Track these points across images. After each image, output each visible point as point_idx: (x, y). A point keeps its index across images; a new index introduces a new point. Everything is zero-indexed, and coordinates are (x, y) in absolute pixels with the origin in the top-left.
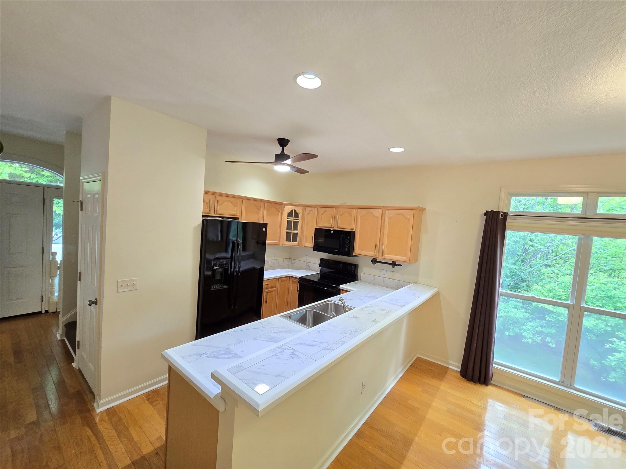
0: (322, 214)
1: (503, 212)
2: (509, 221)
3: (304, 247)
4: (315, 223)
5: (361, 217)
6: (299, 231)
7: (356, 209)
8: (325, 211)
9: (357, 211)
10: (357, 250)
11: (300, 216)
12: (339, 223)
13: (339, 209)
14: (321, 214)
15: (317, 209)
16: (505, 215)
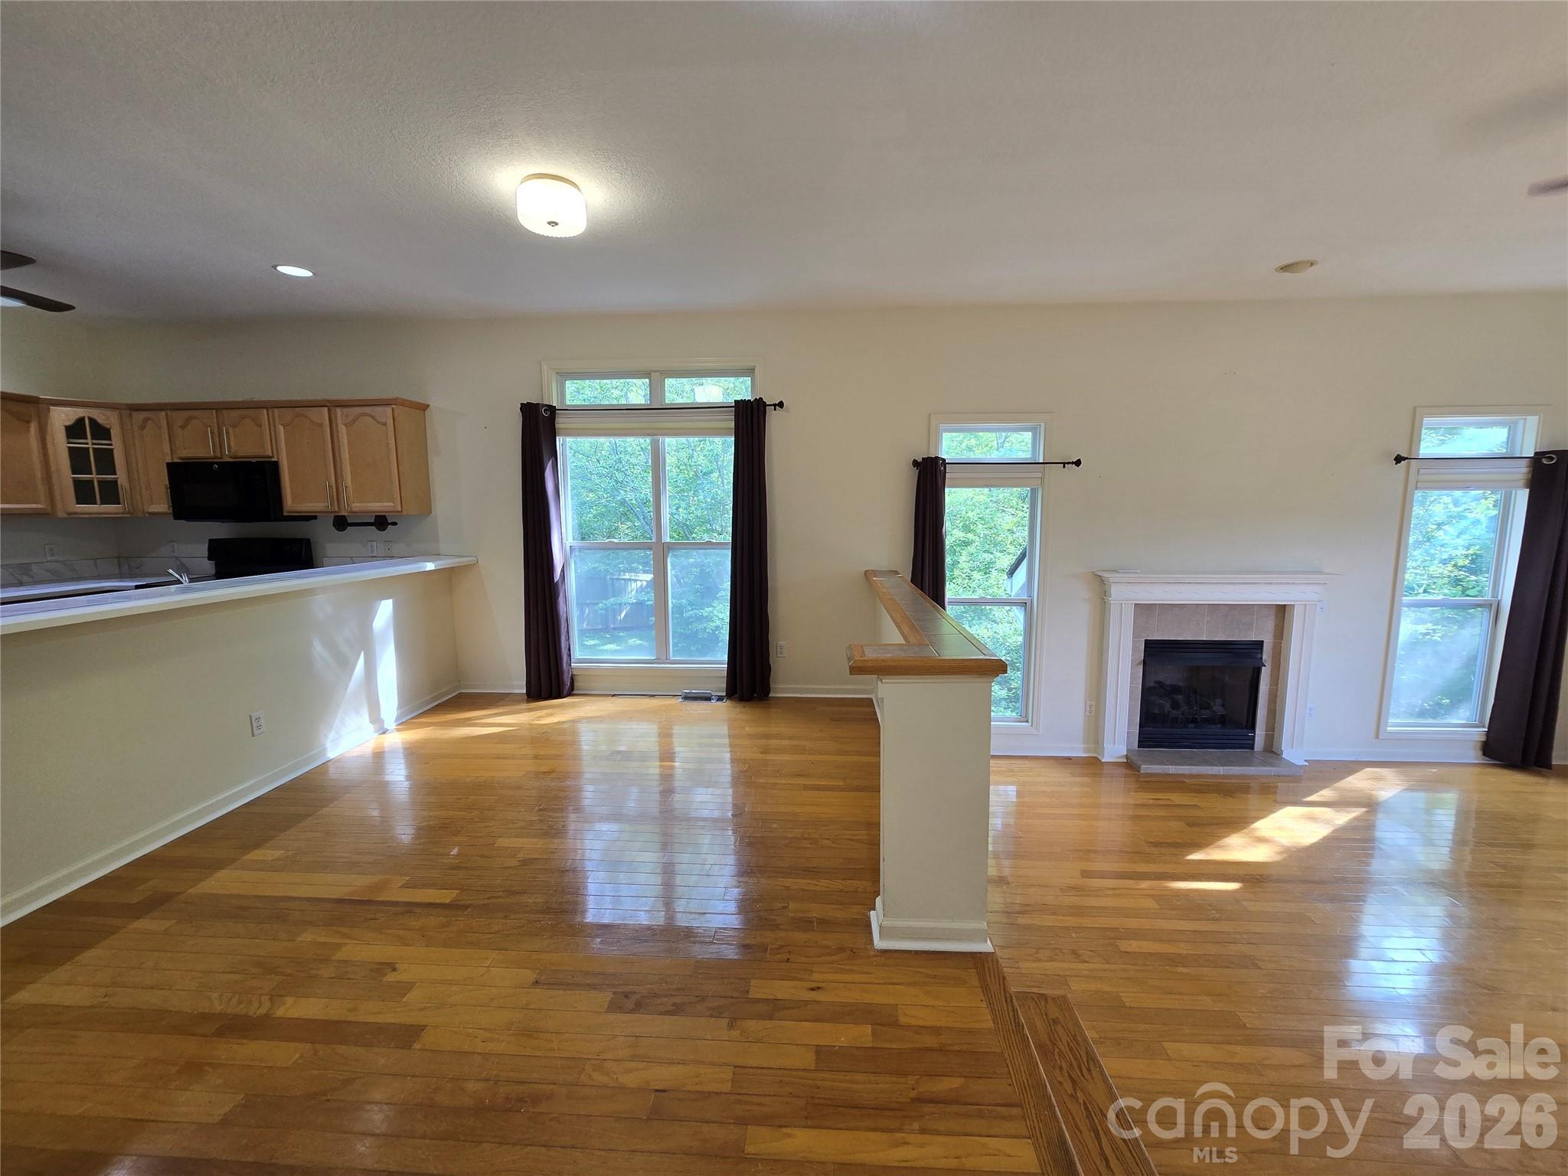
0: (182, 427)
1: (546, 405)
2: (561, 422)
3: (147, 515)
4: (167, 448)
5: (284, 426)
6: (121, 476)
7: (270, 410)
8: (190, 419)
9: (273, 412)
10: (291, 503)
11: (115, 433)
12: (232, 444)
13: (225, 412)
14: (180, 427)
15: (167, 415)
16: (552, 410)
